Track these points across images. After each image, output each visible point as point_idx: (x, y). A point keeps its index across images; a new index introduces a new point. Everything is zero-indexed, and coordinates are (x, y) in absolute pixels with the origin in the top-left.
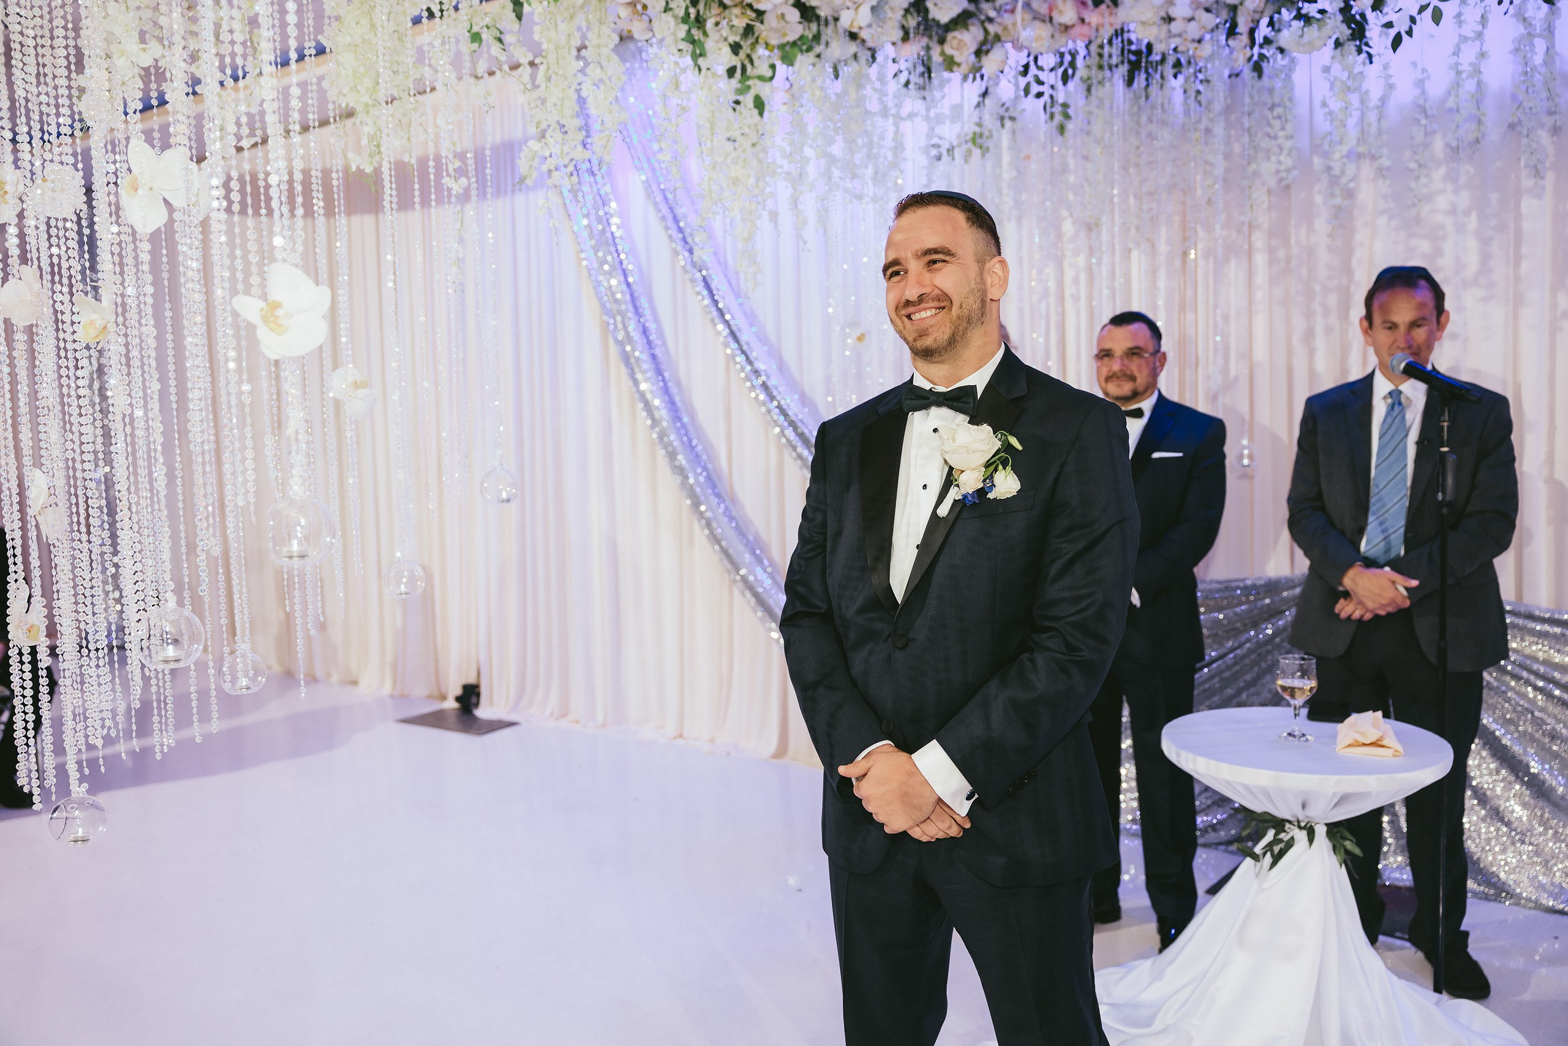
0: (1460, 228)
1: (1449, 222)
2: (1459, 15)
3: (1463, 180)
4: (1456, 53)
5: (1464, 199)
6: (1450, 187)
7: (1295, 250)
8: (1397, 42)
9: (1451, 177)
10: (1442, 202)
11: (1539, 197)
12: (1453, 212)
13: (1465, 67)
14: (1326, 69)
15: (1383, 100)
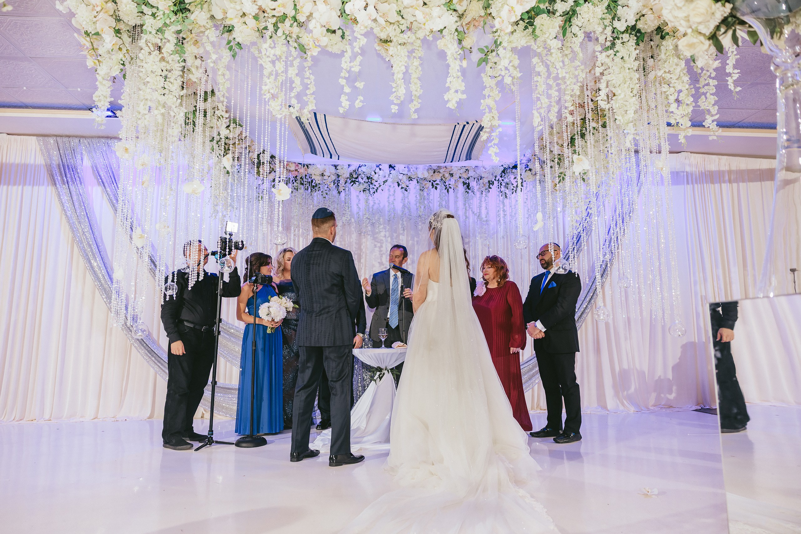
0: (387, 241)
1: (384, 239)
2: (389, 189)
3: (387, 229)
4: (388, 198)
5: (387, 234)
6: (384, 230)
7: (347, 242)
8: (374, 193)
9: (385, 228)
10: (382, 234)
11: (404, 235)
12: (385, 236)
13: (390, 201)
14: (358, 196)
15: (373, 205)
